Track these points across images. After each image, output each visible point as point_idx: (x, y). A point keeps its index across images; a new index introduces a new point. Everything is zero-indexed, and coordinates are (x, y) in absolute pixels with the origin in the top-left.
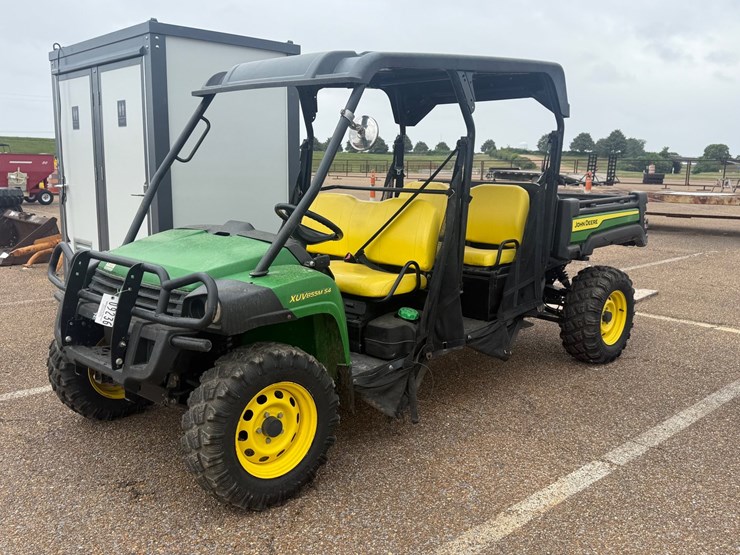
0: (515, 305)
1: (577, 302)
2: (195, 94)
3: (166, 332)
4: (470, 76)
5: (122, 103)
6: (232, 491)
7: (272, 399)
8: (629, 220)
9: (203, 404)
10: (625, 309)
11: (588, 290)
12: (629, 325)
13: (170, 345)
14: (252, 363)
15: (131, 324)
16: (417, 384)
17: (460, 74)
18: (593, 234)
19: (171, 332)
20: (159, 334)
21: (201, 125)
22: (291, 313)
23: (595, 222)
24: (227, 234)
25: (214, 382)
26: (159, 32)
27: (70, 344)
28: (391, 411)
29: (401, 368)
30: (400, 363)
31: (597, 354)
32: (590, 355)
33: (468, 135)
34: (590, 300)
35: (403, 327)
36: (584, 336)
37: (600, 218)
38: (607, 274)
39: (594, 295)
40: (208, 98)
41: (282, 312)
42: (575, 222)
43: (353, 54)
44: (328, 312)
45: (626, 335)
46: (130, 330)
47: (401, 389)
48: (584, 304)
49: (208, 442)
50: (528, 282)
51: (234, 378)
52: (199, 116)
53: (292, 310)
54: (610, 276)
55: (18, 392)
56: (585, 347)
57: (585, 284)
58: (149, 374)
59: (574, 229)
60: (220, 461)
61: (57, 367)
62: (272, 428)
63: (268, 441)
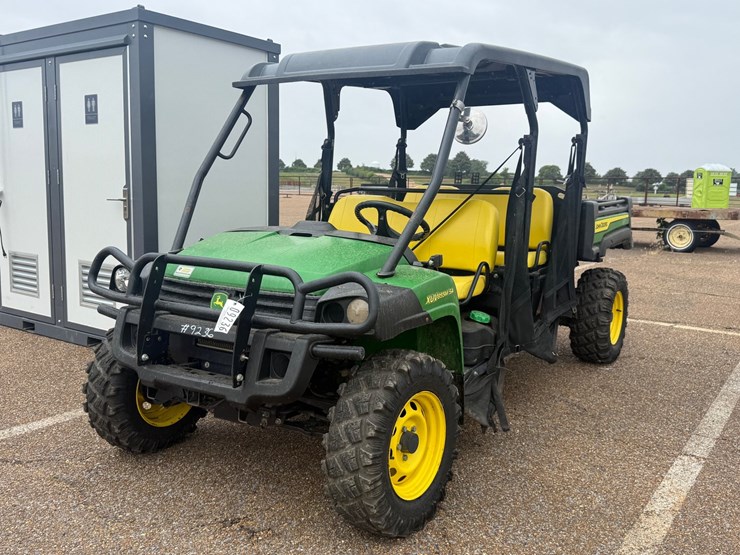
0: (555, 307)
1: (589, 303)
2: (235, 85)
3: (306, 341)
4: (533, 73)
5: (91, 99)
6: (387, 517)
7: (410, 411)
8: (623, 223)
9: (356, 420)
10: (621, 309)
11: (599, 291)
12: (624, 324)
13: (311, 355)
14: (401, 371)
15: (251, 336)
16: (499, 390)
17: (528, 71)
18: (605, 236)
19: (311, 341)
20: (297, 346)
21: (243, 119)
22: (428, 315)
23: (607, 224)
24: (310, 236)
25: (364, 394)
26: (148, 21)
27: (146, 363)
28: (484, 421)
29: (485, 374)
30: (483, 368)
31: (608, 354)
32: (601, 355)
33: (531, 133)
34: (602, 301)
35: (483, 331)
36: (597, 337)
37: (609, 220)
38: (612, 276)
39: (605, 296)
40: (248, 90)
41: (421, 314)
42: (597, 223)
43: (436, 46)
44: (446, 314)
45: (622, 335)
46: (250, 342)
47: (487, 396)
48: (596, 305)
49: (370, 462)
50: (562, 284)
51: (388, 389)
52: (240, 110)
53: (429, 312)
54: (615, 277)
55: (15, 428)
56: (597, 346)
57: (594, 285)
58: (288, 390)
59: (596, 231)
60: (380, 483)
61: (103, 393)
62: (410, 443)
63: (405, 458)
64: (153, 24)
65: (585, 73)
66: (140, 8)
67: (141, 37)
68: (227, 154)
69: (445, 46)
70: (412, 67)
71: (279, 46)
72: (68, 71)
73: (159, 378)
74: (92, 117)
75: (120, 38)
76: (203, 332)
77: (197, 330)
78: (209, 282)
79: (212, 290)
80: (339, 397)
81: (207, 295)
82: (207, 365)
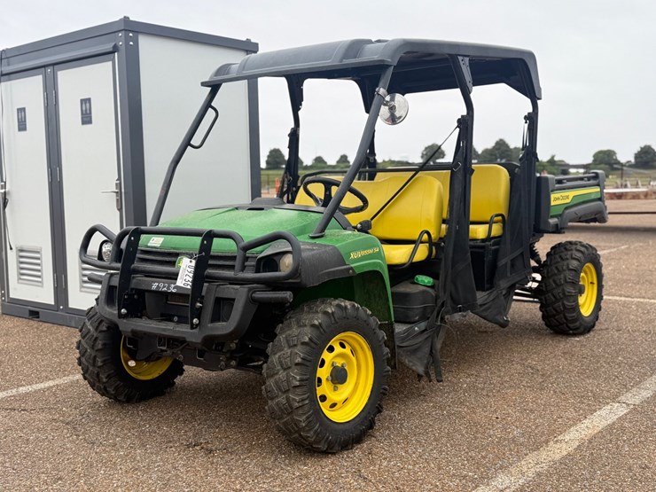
0: (509, 274)
1: (555, 274)
2: (204, 84)
3: (246, 290)
4: (467, 59)
5: (86, 102)
6: (316, 431)
7: (338, 349)
8: (593, 197)
9: (287, 351)
10: (595, 281)
11: (565, 263)
12: (599, 298)
13: (251, 301)
14: (326, 313)
15: (205, 289)
16: (438, 345)
17: (460, 58)
18: (566, 208)
19: (250, 289)
20: (240, 294)
21: (210, 114)
22: (352, 268)
23: (567, 197)
24: (262, 209)
25: (295, 331)
26: (132, 29)
27: (125, 316)
28: (421, 370)
29: (426, 330)
30: (423, 325)
31: (578, 324)
32: (571, 325)
33: (468, 113)
34: (567, 273)
35: (424, 292)
36: (564, 307)
37: (571, 194)
38: (579, 247)
39: (571, 267)
40: (214, 88)
41: (345, 267)
42: (553, 196)
43: (370, 42)
44: (378, 269)
45: (598, 307)
46: (203, 293)
47: (427, 350)
48: (562, 276)
49: (298, 383)
50: (517, 253)
51: (313, 326)
52: (208, 105)
53: (353, 265)
54: (582, 249)
55: (21, 388)
56: (565, 317)
57: (560, 257)
58: (232, 328)
59: (552, 203)
60: (307, 402)
61: (93, 347)
62: (339, 376)
63: (335, 389)
64: (137, 32)
65: (531, 55)
66: (126, 19)
67: (127, 43)
68: (197, 144)
69: (379, 41)
70: (346, 61)
71: (257, 44)
72: (65, 77)
73: (135, 328)
74: (87, 119)
75: (109, 47)
76: (168, 288)
77: (164, 287)
78: (174, 248)
79: (177, 255)
80: (276, 335)
81: (173, 259)
82: (176, 319)
